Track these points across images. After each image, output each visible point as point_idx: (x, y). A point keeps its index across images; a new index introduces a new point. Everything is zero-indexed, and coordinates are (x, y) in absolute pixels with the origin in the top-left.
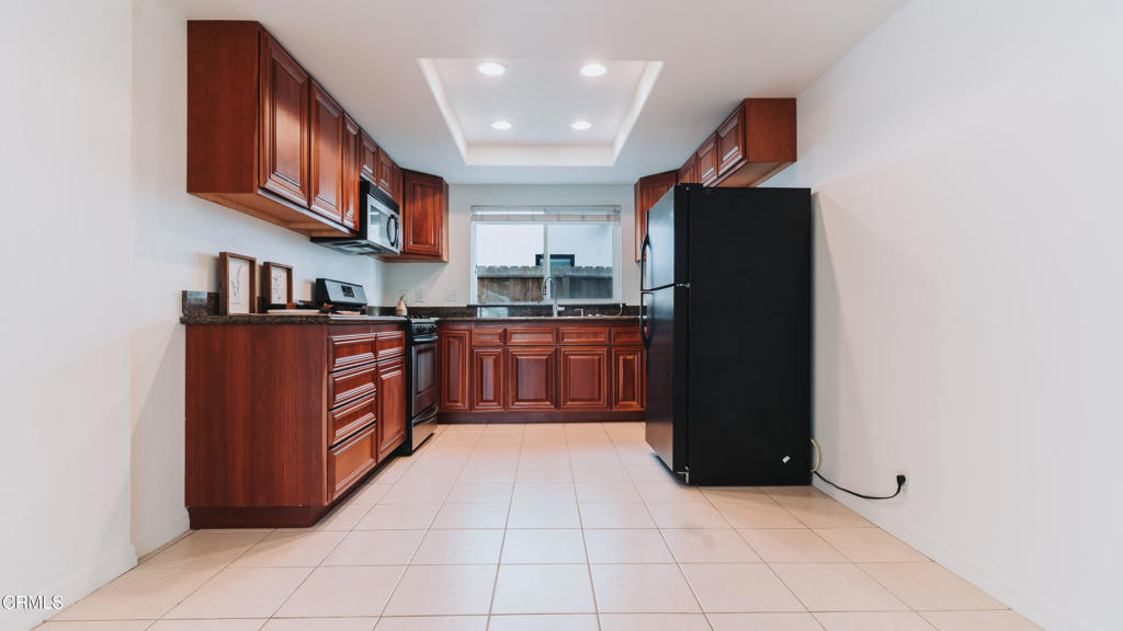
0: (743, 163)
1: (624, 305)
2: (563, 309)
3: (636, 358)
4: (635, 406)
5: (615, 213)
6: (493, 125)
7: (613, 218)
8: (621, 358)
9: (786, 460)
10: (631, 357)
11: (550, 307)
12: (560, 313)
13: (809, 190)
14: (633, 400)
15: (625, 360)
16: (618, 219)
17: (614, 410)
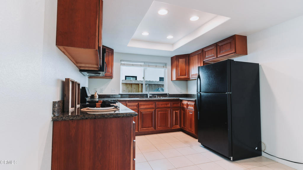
0: (234, 54)
1: (169, 94)
2: (151, 95)
3: (178, 112)
4: (178, 127)
5: (165, 65)
6: (143, 34)
7: (164, 67)
8: (174, 112)
9: (256, 148)
10: (177, 111)
11: (147, 95)
12: (150, 97)
13: (259, 64)
14: (177, 125)
15: (175, 112)
16: (166, 67)
17: (172, 128)
